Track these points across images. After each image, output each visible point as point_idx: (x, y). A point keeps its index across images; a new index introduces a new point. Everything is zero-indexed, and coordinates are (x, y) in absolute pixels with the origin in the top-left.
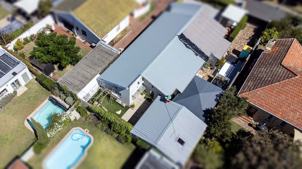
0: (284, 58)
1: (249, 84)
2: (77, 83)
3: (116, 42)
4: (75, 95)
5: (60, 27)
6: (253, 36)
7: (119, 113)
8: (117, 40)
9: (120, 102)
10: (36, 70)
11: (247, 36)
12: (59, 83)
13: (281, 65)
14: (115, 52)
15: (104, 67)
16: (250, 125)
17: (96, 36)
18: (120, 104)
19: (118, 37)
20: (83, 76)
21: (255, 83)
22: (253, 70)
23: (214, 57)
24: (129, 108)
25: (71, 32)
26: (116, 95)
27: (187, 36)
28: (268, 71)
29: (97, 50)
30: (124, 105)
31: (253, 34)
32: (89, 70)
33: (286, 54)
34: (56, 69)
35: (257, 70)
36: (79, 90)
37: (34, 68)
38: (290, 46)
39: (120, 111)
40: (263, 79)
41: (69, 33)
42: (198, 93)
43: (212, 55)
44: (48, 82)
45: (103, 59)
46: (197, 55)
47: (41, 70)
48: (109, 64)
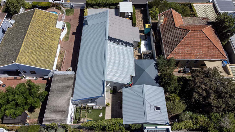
0: (174, 23)
1: (167, 48)
2: (60, 114)
3: (61, 65)
4: (65, 124)
5: (5, 78)
6: (143, 16)
7: (102, 115)
8: (60, 64)
9: (97, 107)
10: (13, 126)
11: (140, 18)
12: (45, 124)
13: (176, 28)
14: (71, 74)
15: (71, 89)
16: (179, 72)
17: (47, 69)
18: (98, 109)
19: (59, 61)
20: (61, 106)
21: (170, 46)
22: (163, 39)
23: (136, 42)
24: (105, 107)
25: (18, 77)
26: (92, 104)
27: (113, 37)
28: (171, 35)
29: (56, 80)
30: (101, 108)
31: (142, 15)
32: (61, 99)
33: (173, 20)
34: (28, 114)
35: (165, 37)
36: (66, 119)
37: (10, 125)
38: (172, 14)
39: (101, 113)
40: (173, 41)
41: (17, 79)
42: (144, 71)
43: (134, 41)
44: (33, 129)
45: (66, 84)
46: (126, 46)
47: (18, 123)
48: (73, 85)
